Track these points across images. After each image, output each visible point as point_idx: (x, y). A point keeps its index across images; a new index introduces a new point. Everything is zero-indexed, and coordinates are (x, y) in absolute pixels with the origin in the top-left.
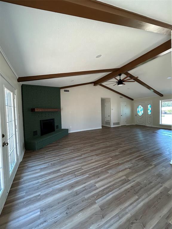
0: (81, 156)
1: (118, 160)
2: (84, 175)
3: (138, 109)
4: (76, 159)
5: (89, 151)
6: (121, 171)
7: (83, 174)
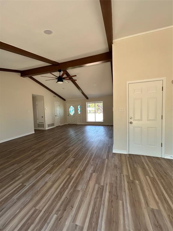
0: (22, 186)
1: (78, 168)
2: (48, 222)
3: (70, 109)
4: (15, 197)
5: (34, 171)
6: (89, 180)
7: (45, 221)
